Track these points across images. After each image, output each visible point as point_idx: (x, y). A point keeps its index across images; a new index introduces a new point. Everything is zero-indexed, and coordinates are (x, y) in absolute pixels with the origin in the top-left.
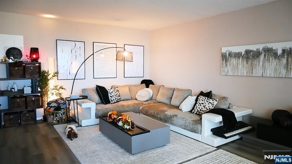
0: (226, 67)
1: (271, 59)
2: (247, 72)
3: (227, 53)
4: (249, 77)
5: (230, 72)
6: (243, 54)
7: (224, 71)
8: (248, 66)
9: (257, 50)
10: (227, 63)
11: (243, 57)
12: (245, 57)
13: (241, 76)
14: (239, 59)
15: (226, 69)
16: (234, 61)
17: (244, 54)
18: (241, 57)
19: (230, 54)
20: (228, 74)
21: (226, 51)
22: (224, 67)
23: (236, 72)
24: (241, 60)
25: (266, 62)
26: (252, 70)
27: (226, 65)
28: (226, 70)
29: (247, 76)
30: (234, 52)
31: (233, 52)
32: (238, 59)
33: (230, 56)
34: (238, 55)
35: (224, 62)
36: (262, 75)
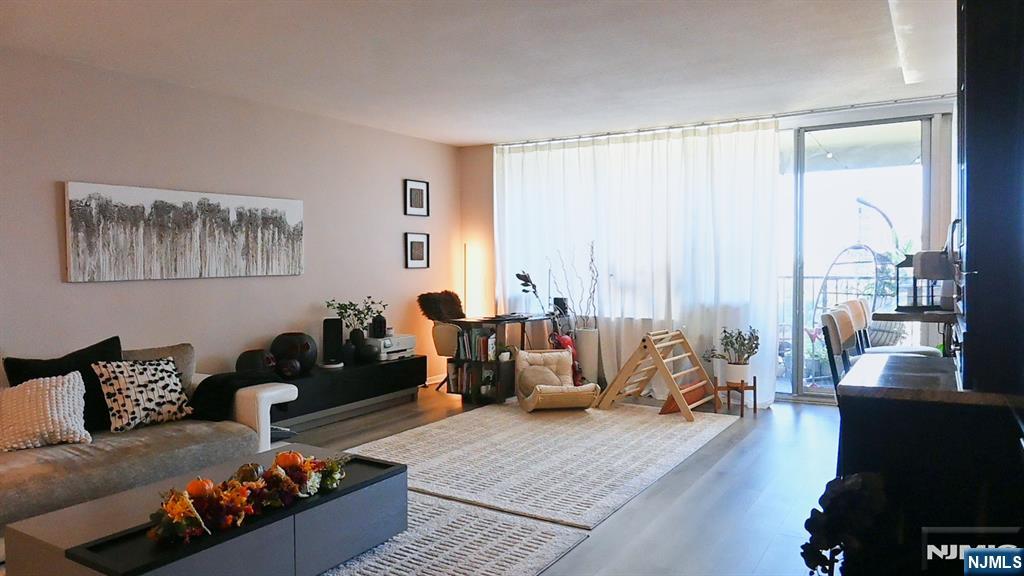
0: (91, 252)
1: (217, 232)
2: (162, 269)
3: (93, 204)
4: (169, 282)
5: (105, 268)
6: (147, 213)
7: (85, 268)
8: (163, 251)
9: (186, 205)
10: (93, 240)
11: (147, 222)
12: (154, 223)
13: (145, 280)
14: (134, 229)
15: (89, 259)
16: (119, 234)
17: (151, 214)
18: (142, 222)
19: (105, 209)
20: (99, 276)
21: (86, 196)
22: (83, 252)
23: (128, 268)
24: (141, 230)
25: (207, 239)
26: (176, 260)
27: (91, 246)
28: (91, 262)
29: (162, 279)
30: (119, 205)
31: (114, 203)
32: (132, 228)
33: (104, 217)
34: (131, 216)
35: (81, 235)
36: (201, 274)
